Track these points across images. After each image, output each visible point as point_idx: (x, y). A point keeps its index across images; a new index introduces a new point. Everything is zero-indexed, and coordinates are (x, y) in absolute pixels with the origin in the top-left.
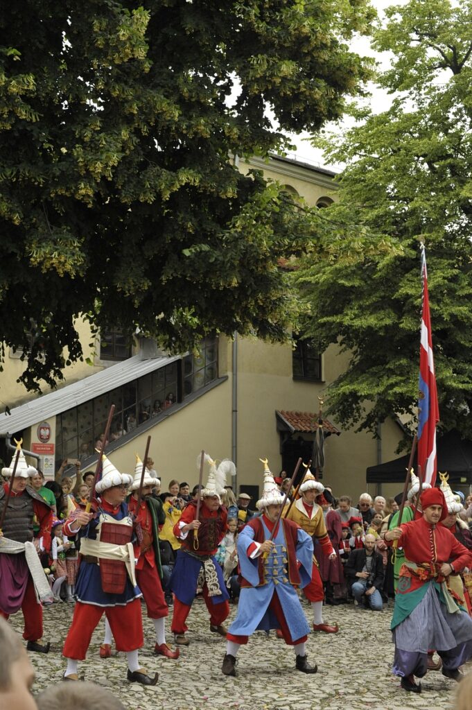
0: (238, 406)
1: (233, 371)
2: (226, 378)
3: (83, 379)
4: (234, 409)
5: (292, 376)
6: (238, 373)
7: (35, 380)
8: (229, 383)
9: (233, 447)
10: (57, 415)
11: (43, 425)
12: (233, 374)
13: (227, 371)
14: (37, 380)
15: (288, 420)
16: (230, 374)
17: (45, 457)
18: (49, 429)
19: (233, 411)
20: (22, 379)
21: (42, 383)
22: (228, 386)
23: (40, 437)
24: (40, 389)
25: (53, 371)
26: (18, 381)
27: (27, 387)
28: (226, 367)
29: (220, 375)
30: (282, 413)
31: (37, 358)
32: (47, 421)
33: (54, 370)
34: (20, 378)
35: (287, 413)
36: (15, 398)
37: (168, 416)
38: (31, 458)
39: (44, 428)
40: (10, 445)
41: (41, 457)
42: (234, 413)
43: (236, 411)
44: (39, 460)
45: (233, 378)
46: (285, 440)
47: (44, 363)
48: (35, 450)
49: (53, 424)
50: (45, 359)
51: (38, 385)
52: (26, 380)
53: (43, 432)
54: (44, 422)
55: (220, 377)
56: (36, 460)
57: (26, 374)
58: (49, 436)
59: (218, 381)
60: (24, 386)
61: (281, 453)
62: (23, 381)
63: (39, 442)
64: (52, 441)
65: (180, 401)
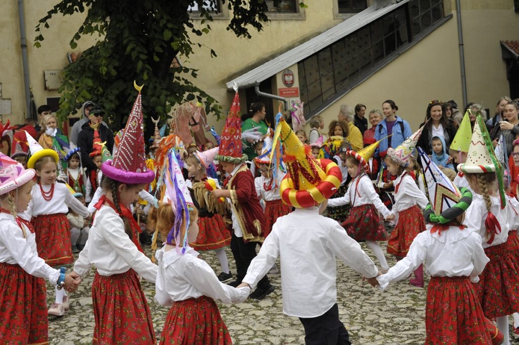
0: (463, 41)
1: (457, 9)
2: (451, 16)
3: (325, 31)
4: (461, 43)
5: (513, 8)
6: (462, 11)
7: (242, 25)
8: (454, 20)
9: (462, 77)
10: (299, 63)
11: (286, 72)
12: (457, 12)
13: (451, 10)
14: (245, 25)
15: (512, 48)
16: (454, 12)
17: (291, 99)
18: (293, 75)
19: (460, 45)
20: (231, 26)
21: (250, 28)
22: (453, 22)
23: (285, 83)
24: (248, 34)
25: (257, 15)
26: (228, 29)
27: (236, 33)
28: (451, 6)
29: (446, 14)
30: (507, 43)
31: (242, 5)
32: (289, 69)
33: (259, 13)
34: (230, 25)
35: (512, 42)
36: (267, 53)
37: (400, 55)
38: (279, 101)
39: (287, 75)
40: (259, 92)
41: (287, 100)
42: (461, 46)
43: (463, 45)
44: (285, 102)
45: (457, 15)
46: (511, 67)
47: (249, 9)
48: (281, 94)
49: (295, 71)
50: (249, 5)
51: (247, 29)
52: (234, 27)
53: (287, 78)
54: (287, 69)
55: (446, 16)
56: (283, 102)
57: (234, 21)
58: (293, 82)
59: (444, 20)
60: (234, 32)
61: (508, 79)
62: (232, 28)
63: (285, 87)
64: (296, 85)
65: (410, 40)
